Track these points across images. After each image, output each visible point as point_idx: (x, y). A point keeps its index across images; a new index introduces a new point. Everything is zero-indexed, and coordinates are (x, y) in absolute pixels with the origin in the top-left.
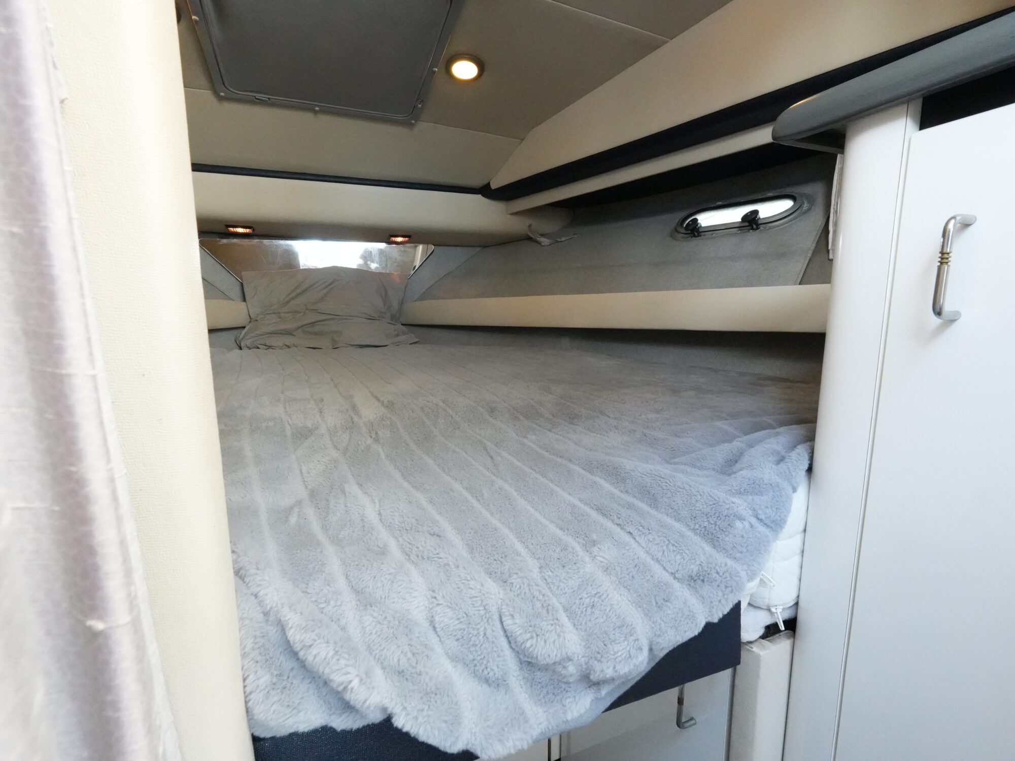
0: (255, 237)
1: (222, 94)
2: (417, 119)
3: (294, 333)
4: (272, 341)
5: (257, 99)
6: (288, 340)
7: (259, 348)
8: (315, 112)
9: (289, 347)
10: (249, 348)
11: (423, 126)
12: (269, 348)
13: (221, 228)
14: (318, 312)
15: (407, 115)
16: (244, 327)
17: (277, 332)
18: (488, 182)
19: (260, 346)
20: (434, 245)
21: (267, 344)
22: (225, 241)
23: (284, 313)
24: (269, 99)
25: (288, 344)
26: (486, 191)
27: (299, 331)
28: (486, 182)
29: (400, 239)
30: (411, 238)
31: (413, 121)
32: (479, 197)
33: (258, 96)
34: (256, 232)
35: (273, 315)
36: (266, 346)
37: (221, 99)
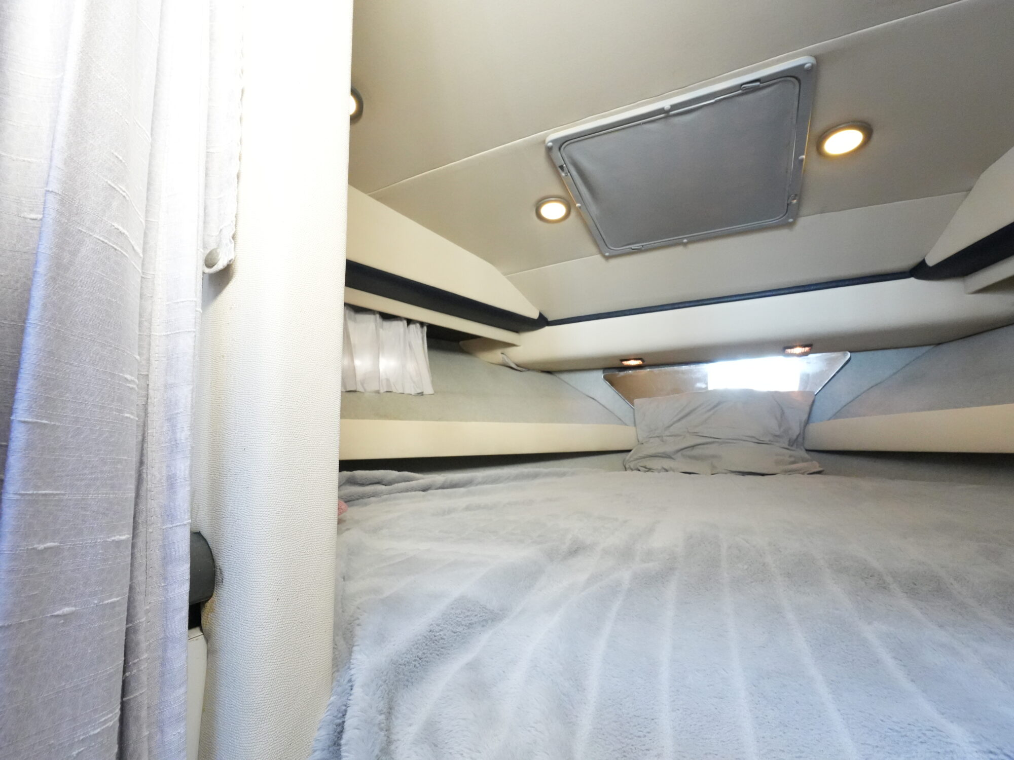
0: (646, 367)
1: (607, 254)
2: (796, 216)
3: (673, 457)
4: (650, 463)
5: (633, 249)
6: (666, 463)
7: (639, 470)
8: (685, 244)
9: (666, 470)
10: (632, 470)
11: (803, 222)
12: (648, 471)
13: (617, 363)
14: (698, 435)
15: (781, 216)
16: (629, 451)
17: (657, 455)
18: (922, 259)
19: (641, 468)
20: (850, 352)
21: (647, 467)
22: (622, 374)
23: (668, 436)
24: (642, 246)
25: (666, 467)
26: (920, 271)
27: (680, 454)
28: (919, 260)
29: (798, 350)
30: (813, 347)
31: (791, 220)
32: (912, 280)
33: (633, 246)
34: (645, 363)
35: (657, 439)
36: (646, 468)
37: (607, 258)
